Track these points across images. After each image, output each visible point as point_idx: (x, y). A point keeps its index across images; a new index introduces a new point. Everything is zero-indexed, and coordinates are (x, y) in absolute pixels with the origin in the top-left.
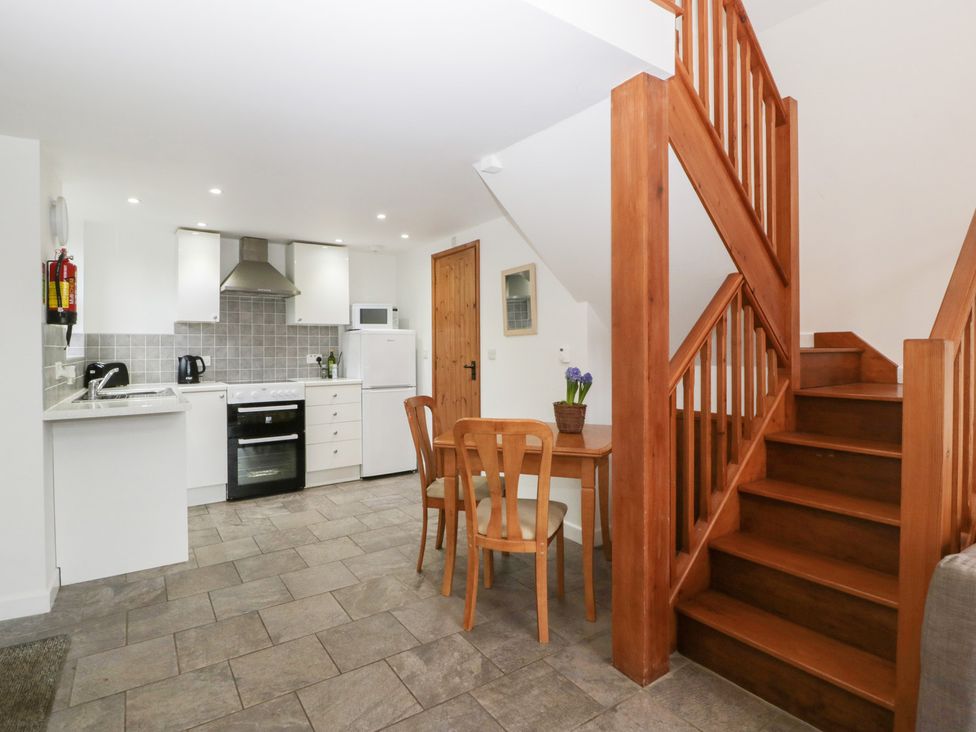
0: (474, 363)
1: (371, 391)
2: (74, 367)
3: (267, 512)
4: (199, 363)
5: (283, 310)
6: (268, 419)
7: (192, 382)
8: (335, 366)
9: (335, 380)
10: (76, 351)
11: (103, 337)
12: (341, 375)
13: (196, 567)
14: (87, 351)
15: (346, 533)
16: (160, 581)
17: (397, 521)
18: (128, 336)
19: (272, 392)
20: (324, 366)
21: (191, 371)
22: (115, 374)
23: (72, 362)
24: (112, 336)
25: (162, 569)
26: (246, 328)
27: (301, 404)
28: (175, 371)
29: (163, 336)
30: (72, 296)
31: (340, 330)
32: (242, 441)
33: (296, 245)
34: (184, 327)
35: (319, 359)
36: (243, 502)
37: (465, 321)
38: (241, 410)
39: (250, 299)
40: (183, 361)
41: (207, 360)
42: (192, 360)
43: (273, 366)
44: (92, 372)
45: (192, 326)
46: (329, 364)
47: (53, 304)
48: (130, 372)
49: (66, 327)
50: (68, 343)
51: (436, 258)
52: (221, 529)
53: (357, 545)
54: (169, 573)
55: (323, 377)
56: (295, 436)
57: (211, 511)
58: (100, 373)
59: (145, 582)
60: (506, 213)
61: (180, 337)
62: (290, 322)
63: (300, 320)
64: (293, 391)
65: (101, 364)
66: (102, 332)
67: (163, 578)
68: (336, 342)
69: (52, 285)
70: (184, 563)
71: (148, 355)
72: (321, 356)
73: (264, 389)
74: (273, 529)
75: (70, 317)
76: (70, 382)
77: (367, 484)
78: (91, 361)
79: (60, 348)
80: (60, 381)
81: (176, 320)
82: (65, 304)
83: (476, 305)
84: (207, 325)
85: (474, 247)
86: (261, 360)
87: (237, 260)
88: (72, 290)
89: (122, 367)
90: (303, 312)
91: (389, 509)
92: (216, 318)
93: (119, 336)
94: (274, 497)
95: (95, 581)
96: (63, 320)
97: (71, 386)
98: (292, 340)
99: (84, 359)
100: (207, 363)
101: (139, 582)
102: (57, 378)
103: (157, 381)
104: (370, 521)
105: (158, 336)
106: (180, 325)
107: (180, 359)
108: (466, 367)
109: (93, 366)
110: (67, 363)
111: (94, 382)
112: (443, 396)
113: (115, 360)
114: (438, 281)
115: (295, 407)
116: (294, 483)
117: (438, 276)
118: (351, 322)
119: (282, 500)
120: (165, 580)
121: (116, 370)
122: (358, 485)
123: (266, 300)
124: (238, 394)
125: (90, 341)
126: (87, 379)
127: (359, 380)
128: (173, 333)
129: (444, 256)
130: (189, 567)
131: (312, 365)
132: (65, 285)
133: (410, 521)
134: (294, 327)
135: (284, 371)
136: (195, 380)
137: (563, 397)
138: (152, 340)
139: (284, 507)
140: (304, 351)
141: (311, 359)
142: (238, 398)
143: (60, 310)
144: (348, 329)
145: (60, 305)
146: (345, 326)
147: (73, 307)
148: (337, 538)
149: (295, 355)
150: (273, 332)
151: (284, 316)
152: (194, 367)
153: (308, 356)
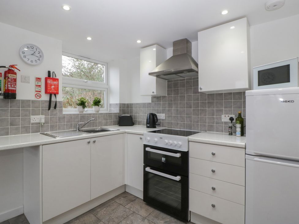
1: (257, 159)
6: (163, 160)
7: (149, 127)
18: (137, 104)
19: (166, 141)
24: (133, 104)
26: (183, 98)
33: (199, 33)
34: (155, 99)
35: (231, 119)
38: (147, 149)
41: (164, 115)
43: (197, 122)
45: (158, 98)
56: (178, 178)
61: (153, 104)
71: (143, 112)
72: (234, 116)
82: (4, 89)
98: (210, 104)
100: (164, 118)
115: (178, 155)
131: (226, 123)
135: (205, 126)
138: (144, 105)
140: (220, 112)
141: (225, 118)
142: (148, 141)
149: (213, 115)
153: (223, 116)
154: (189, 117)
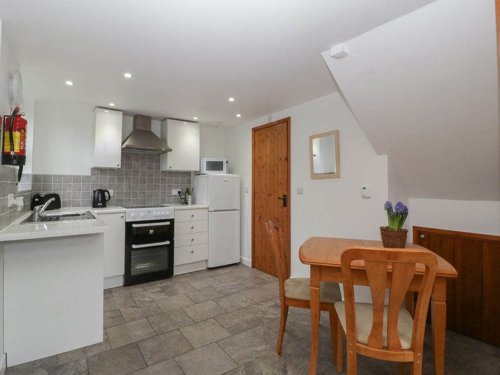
0: (285, 196)
1: (214, 213)
2: (22, 198)
3: (152, 296)
4: (106, 194)
5: (158, 161)
6: (151, 231)
7: (102, 207)
8: (190, 196)
9: (190, 206)
10: (25, 185)
11: (45, 176)
12: (193, 203)
13: (109, 348)
14: (33, 186)
15: (213, 316)
16: (83, 362)
17: (243, 305)
18: (61, 176)
19: (154, 214)
20: (183, 197)
21: (100, 200)
22: (52, 202)
23: (22, 194)
24: (50, 176)
25: (84, 350)
26: (136, 172)
27: (172, 221)
28: (91, 199)
29: (83, 176)
30: (22, 143)
31: (192, 174)
32: (134, 246)
33: (168, 120)
34: (97, 171)
35: (179, 192)
36: (135, 286)
37: (278, 169)
38: (134, 226)
39: (139, 154)
40: (96, 193)
41: (111, 192)
42: (102, 192)
43: (151, 196)
44: (37, 200)
45: (102, 170)
46: (186, 196)
47: (7, 149)
48: (62, 200)
49: (18, 167)
50: (19, 180)
51: (255, 130)
52: (123, 310)
53: (223, 327)
54: (90, 354)
55: (182, 204)
56: (168, 243)
57: (114, 294)
58: (42, 201)
59: (72, 364)
60: (339, 90)
61: (94, 177)
62: (163, 168)
63: (171, 167)
64: (167, 213)
65: (43, 194)
66: (44, 173)
67: (85, 361)
68: (189, 182)
69: (7, 134)
70: (100, 344)
71: (73, 189)
72: (180, 190)
73: (149, 212)
74: (160, 311)
75: (20, 159)
76: (19, 209)
77: (211, 273)
78: (36, 192)
79: (12, 184)
80: (11, 208)
81: (93, 166)
82: (17, 149)
83: (288, 159)
84: (112, 170)
85: (287, 121)
86: (144, 193)
87: (131, 130)
88: (23, 139)
89: (57, 196)
90: (173, 163)
91: (234, 293)
92: (118, 165)
93: (55, 176)
94: (154, 283)
95: (33, 363)
96: (15, 161)
97: (21, 211)
98: (163, 180)
99: (32, 191)
100: (111, 195)
101: (67, 364)
102: (9, 206)
103: (78, 206)
104: (224, 304)
105: (80, 176)
106: (95, 170)
107: (94, 192)
108: (279, 198)
109: (38, 196)
110: (17, 195)
111: (37, 208)
112: (260, 217)
113: (52, 192)
114: (257, 144)
115: (168, 223)
116: (166, 273)
117: (257, 141)
118: (200, 169)
119: (160, 285)
120: (87, 361)
121: (53, 199)
122: (206, 274)
123: (148, 155)
124: (133, 215)
125: (36, 179)
126: (33, 204)
127: (207, 206)
128: (90, 175)
129: (263, 128)
130: (104, 348)
131: (175, 196)
132: (17, 135)
133: (252, 304)
134: (165, 173)
136: (104, 206)
137: (386, 223)
138: (76, 179)
139: (162, 291)
140: (170, 187)
141: (175, 192)
142: (133, 218)
143: (12, 153)
144: (198, 173)
145: (12, 149)
146: (195, 172)
147: (23, 151)
148: (207, 320)
149: (165, 189)
150: (152, 175)
151: (159, 165)
152: (103, 196)
153: (173, 190)
154: (143, 192)
